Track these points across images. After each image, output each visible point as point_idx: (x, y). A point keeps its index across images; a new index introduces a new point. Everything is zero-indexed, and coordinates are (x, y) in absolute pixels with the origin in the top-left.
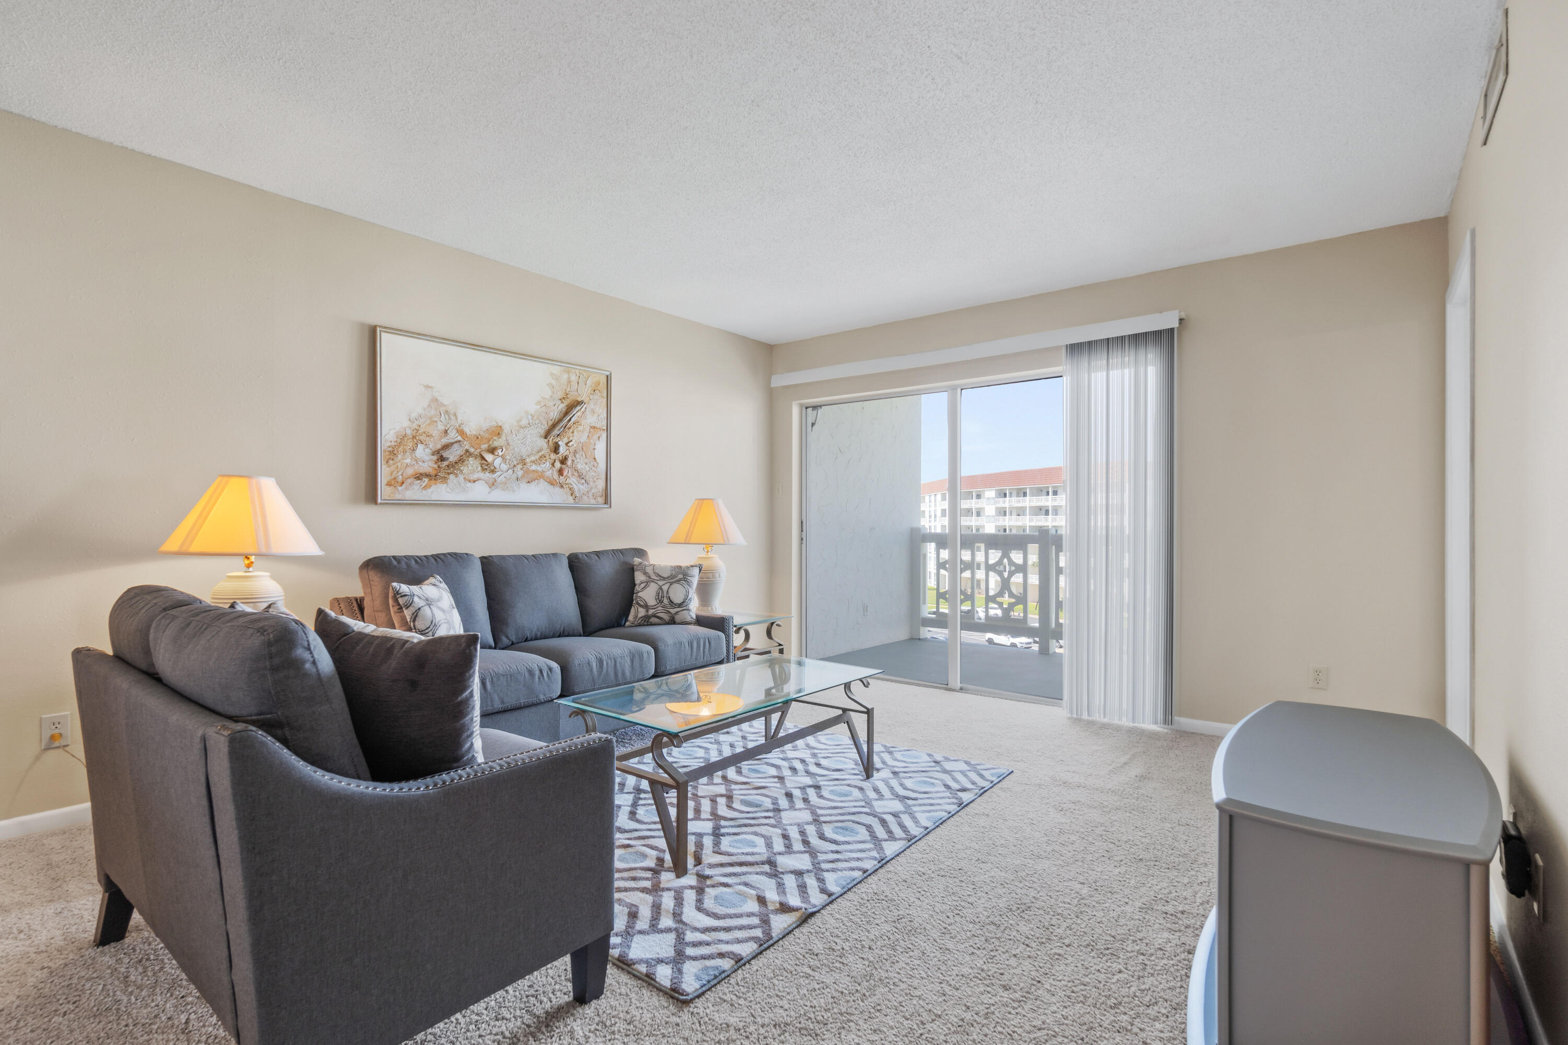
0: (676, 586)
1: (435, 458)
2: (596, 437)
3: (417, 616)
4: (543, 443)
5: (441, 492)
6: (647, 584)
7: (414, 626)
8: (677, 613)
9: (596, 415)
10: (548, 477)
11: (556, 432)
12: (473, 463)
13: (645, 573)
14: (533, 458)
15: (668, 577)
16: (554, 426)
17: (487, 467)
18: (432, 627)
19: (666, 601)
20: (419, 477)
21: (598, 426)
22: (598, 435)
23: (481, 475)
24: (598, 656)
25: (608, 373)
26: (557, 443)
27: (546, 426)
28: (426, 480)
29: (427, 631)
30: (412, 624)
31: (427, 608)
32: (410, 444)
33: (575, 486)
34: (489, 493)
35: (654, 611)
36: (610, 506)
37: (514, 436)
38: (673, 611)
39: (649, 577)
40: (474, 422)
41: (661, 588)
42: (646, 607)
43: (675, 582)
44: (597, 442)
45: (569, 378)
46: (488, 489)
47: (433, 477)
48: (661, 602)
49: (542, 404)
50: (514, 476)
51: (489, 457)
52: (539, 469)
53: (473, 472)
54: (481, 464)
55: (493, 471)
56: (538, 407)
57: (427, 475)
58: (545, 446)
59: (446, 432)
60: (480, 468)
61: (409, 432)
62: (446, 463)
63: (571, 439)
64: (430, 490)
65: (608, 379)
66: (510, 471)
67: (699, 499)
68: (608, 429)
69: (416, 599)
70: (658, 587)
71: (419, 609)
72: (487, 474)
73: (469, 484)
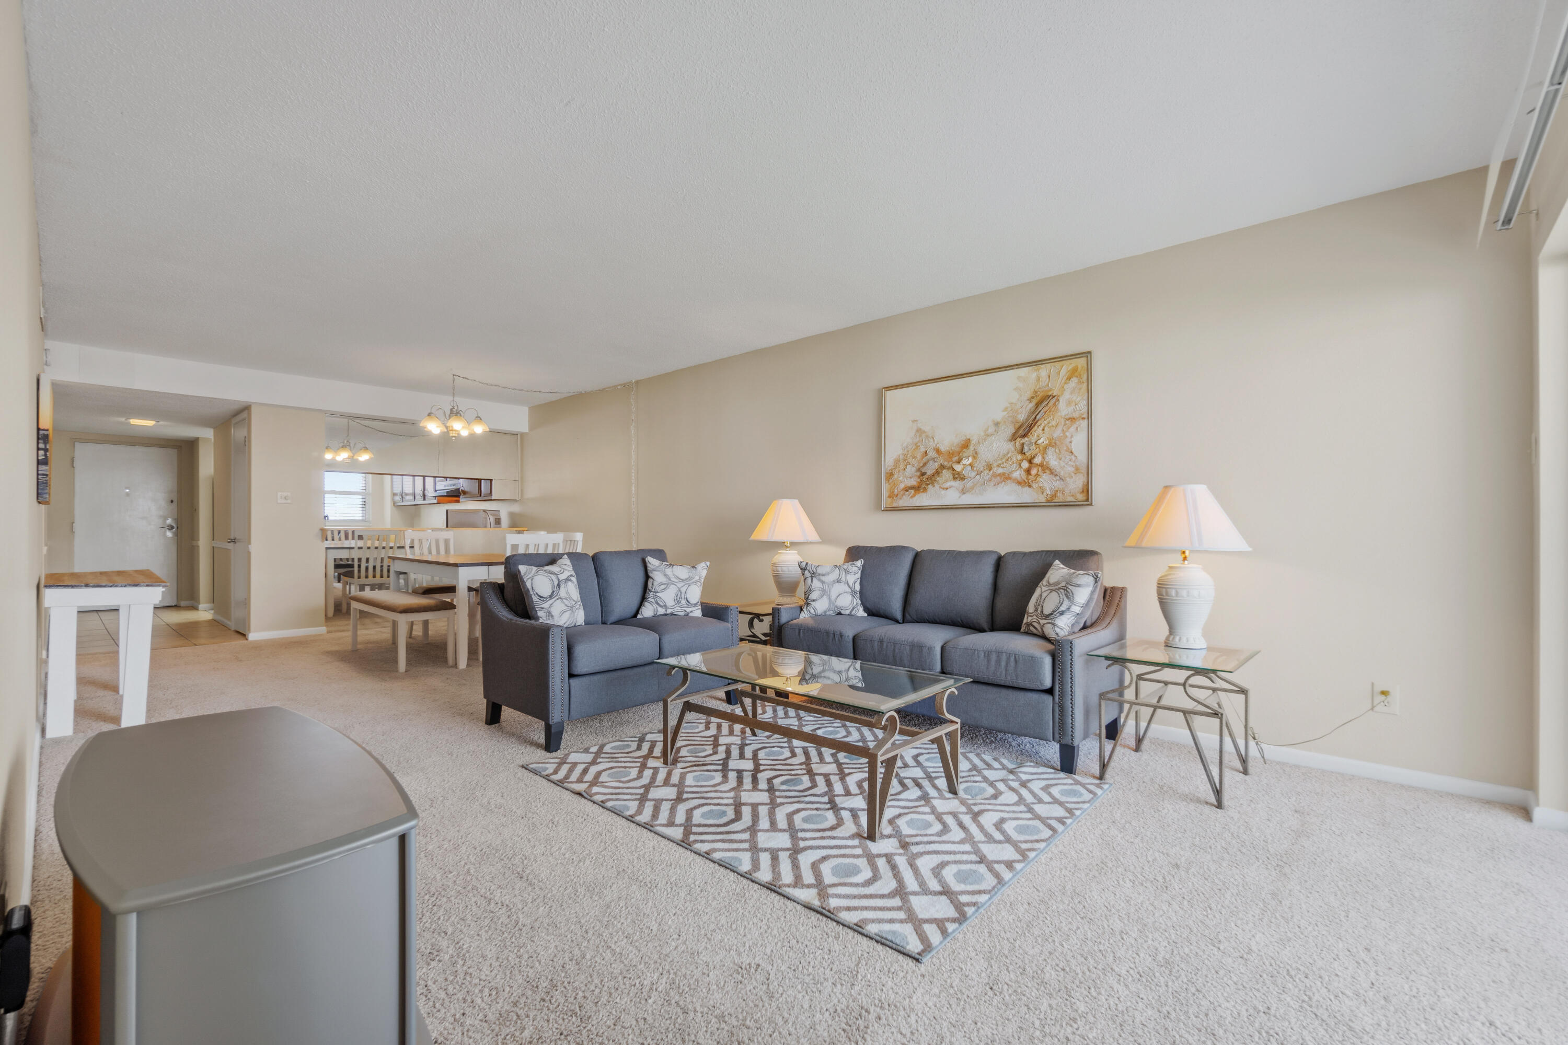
1: (918, 474)
5: (923, 499)
12: (946, 474)
17: (958, 476)
20: (907, 489)
28: (913, 491)
32: (902, 466)
40: (947, 440)
47: (917, 489)
53: (947, 481)
57: (912, 488)
59: (926, 453)
61: (902, 457)
62: (925, 477)
64: (915, 499)
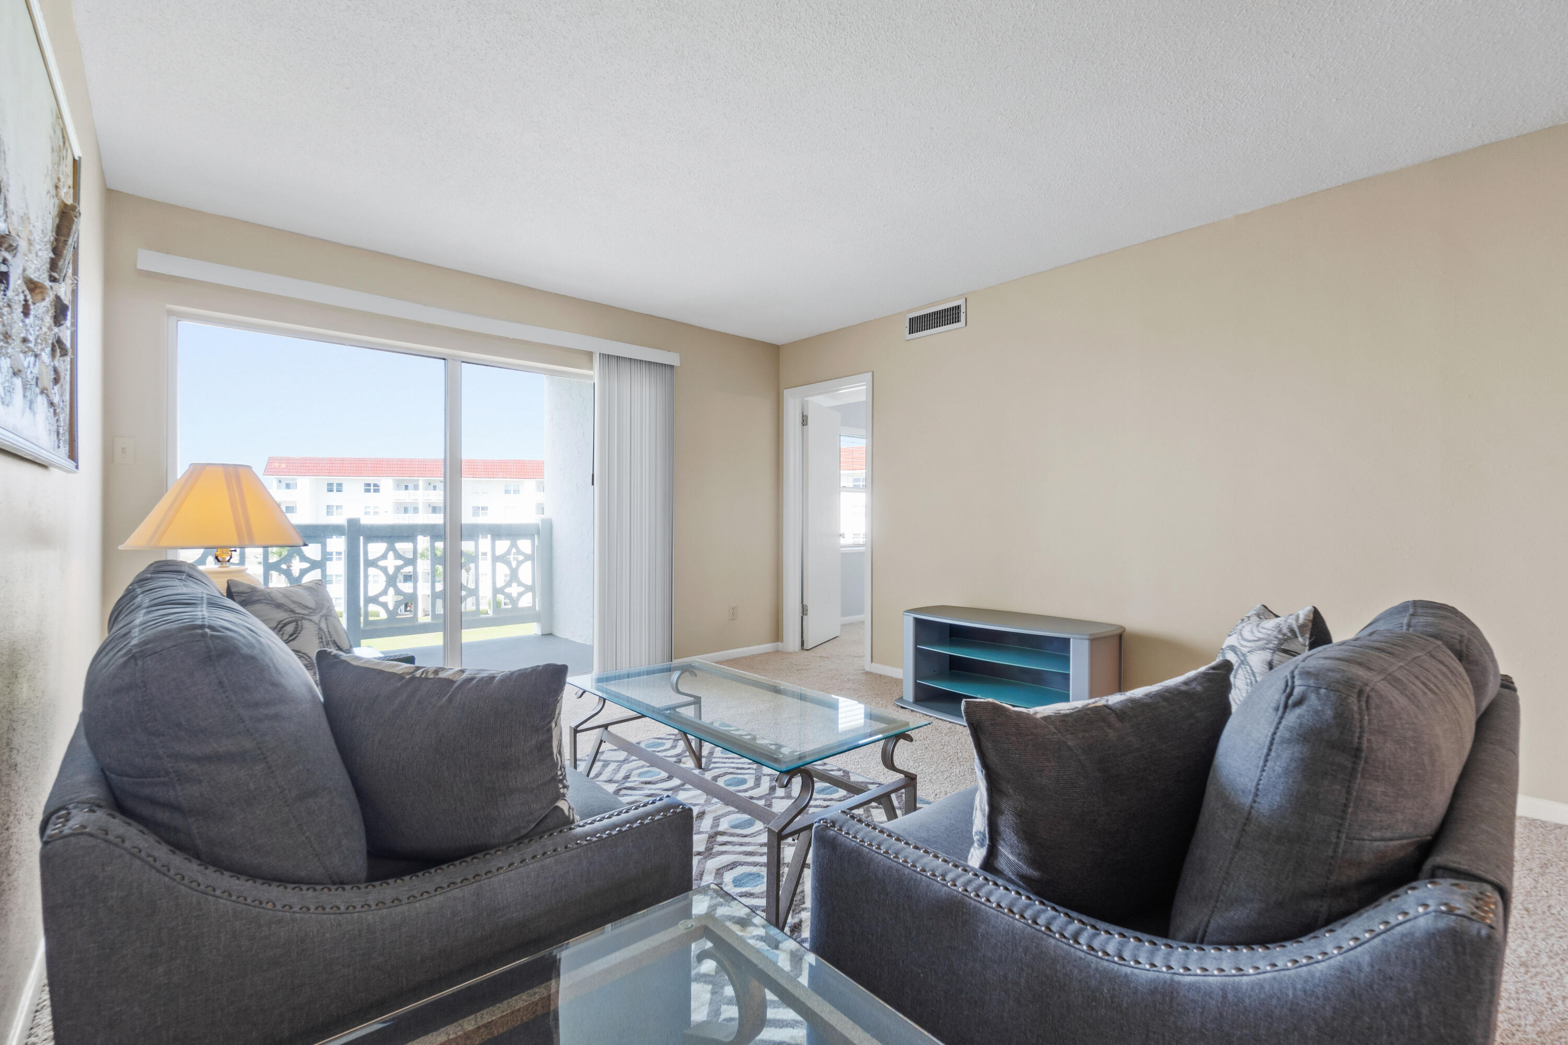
0: (329, 620)
6: (296, 623)
25: (78, 155)
36: (77, 468)
39: (292, 611)
41: (320, 629)
45: (59, 138)
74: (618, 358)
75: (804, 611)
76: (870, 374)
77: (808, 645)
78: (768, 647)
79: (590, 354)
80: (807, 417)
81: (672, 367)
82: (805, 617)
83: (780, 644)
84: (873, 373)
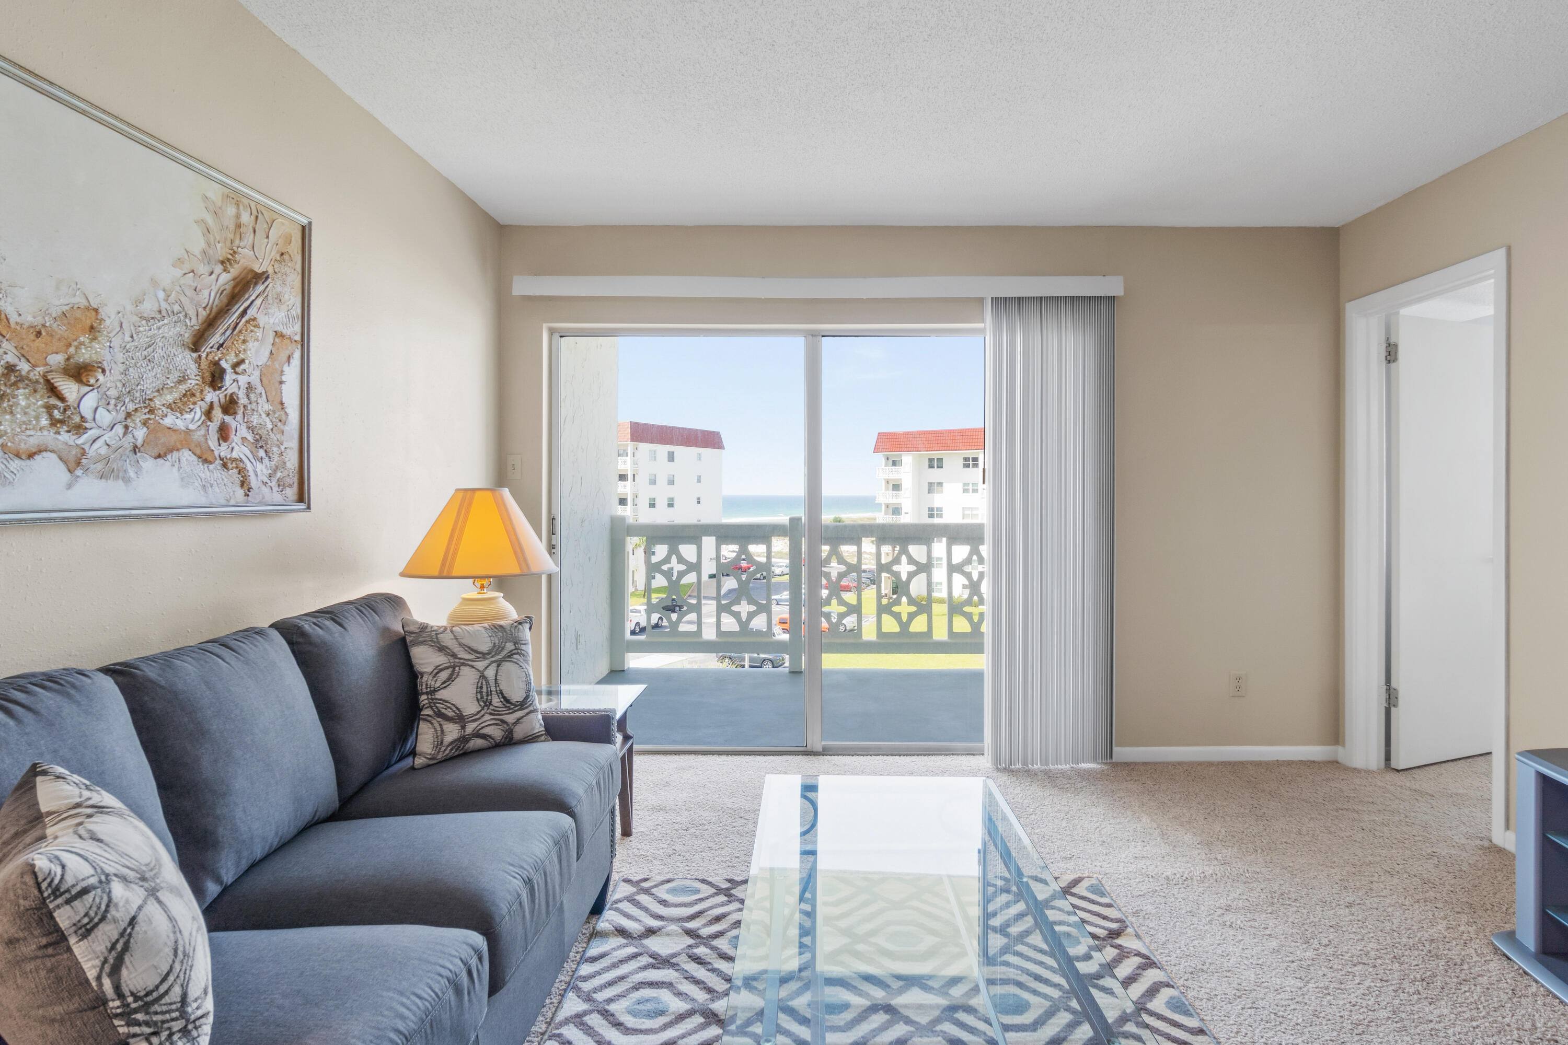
0: (507, 666)
2: (283, 356)
3: (126, 947)
4: (186, 360)
6: (454, 670)
7: (117, 988)
8: (518, 721)
9: (284, 308)
10: (199, 445)
11: (216, 339)
13: (442, 649)
14: (169, 398)
15: (490, 652)
16: (211, 323)
18: (177, 966)
19: (496, 701)
21: (287, 331)
22: (287, 353)
23: (48, 437)
24: (525, 874)
25: (305, 221)
26: (216, 364)
27: (194, 321)
29: (162, 989)
30: (107, 984)
31: (152, 908)
33: (249, 466)
34: (69, 486)
35: (475, 724)
36: (309, 507)
37: (128, 339)
38: (510, 718)
39: (454, 656)
41: (483, 676)
42: (460, 719)
43: (504, 660)
44: (286, 368)
45: (238, 216)
46: (65, 476)
48: (488, 704)
49: (187, 267)
50: (128, 442)
51: (70, 389)
52: (180, 424)
54: (49, 408)
55: (79, 429)
56: (178, 273)
58: (192, 369)
60: (44, 421)
63: (242, 356)
65: (305, 232)
66: (119, 429)
67: (466, 490)
68: (304, 341)
69: (118, 889)
70: (478, 675)
71: (132, 922)
72: (65, 437)
73: (15, 464)
74: (1020, 299)
75: (1391, 698)
76: (1502, 252)
77: (1402, 760)
78: (1315, 752)
79: (981, 300)
80: (1396, 346)
81: (1113, 298)
82: (1393, 709)
83: (1340, 748)
84: (1509, 250)
